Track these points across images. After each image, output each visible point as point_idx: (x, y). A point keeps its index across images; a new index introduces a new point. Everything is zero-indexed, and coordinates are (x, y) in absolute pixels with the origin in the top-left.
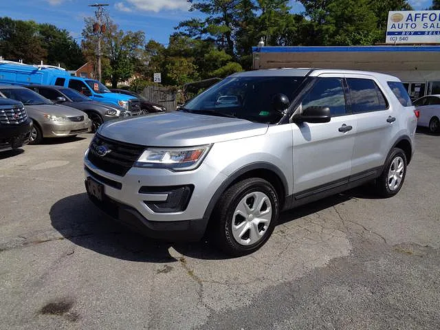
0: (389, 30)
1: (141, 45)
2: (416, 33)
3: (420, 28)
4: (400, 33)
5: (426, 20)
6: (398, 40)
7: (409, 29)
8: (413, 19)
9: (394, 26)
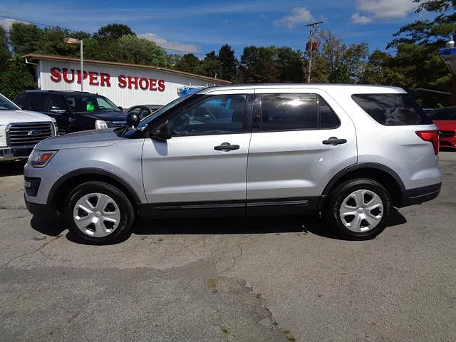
1: (364, 57)
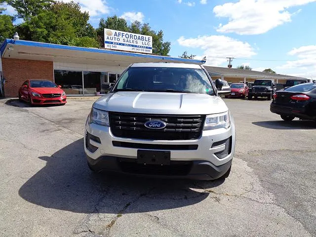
0: (106, 40)
2: (120, 44)
3: (121, 41)
4: (112, 43)
5: (124, 37)
6: (111, 47)
7: (116, 41)
8: (118, 35)
9: (108, 38)
